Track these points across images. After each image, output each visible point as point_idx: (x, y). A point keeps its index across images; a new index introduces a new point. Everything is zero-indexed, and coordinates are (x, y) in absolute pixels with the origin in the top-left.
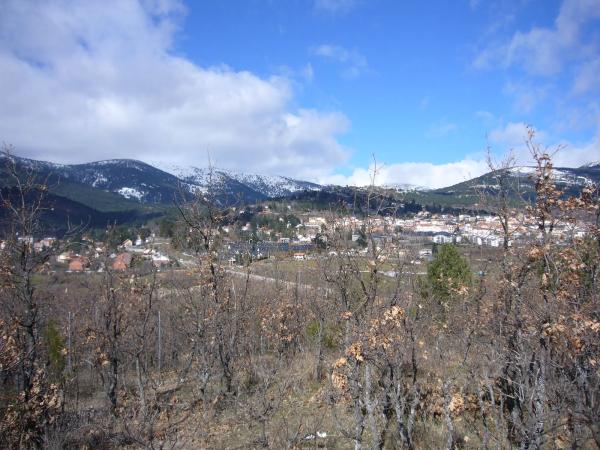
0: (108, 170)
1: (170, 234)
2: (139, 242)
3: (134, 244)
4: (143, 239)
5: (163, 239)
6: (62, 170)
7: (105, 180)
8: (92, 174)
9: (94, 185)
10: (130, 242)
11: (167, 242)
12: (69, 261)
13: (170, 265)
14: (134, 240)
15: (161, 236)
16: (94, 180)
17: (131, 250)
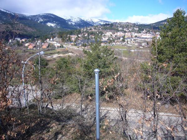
0: (43, 17)
1: (61, 37)
2: (51, 40)
3: (50, 40)
4: (53, 39)
5: (59, 39)
6: (28, 17)
7: (42, 20)
8: (38, 18)
9: (39, 22)
10: (48, 40)
11: (60, 40)
12: (29, 45)
13: (60, 47)
14: (50, 39)
15: (59, 38)
16: (39, 20)
17: (49, 42)
